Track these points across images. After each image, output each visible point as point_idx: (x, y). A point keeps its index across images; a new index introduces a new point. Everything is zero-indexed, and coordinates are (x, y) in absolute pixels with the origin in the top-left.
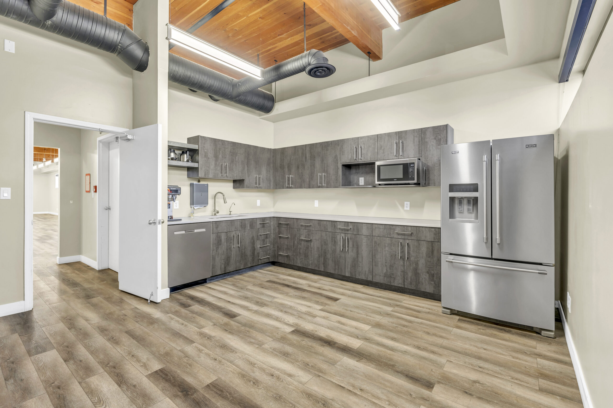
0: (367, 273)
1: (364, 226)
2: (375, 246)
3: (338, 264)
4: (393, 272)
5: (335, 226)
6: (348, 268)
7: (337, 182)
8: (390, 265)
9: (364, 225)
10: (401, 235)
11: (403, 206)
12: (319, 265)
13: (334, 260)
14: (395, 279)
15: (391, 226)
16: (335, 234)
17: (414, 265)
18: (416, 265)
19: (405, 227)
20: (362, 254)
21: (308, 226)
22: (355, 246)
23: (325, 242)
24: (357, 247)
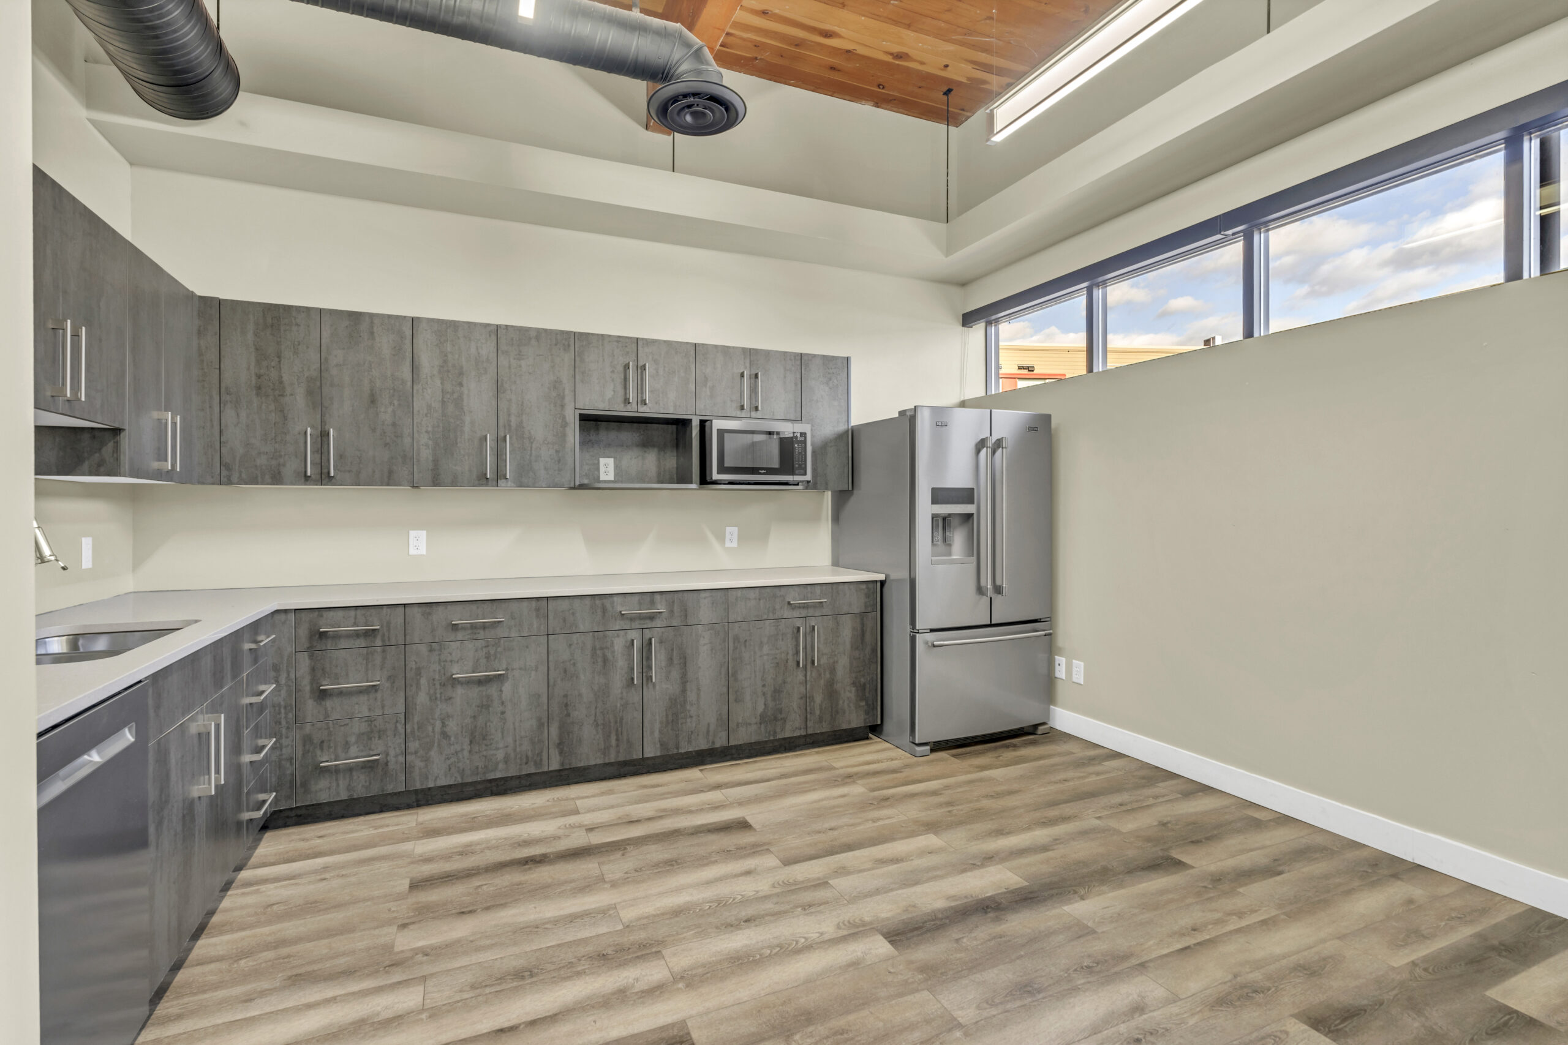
0: (712, 728)
1: (705, 598)
2: (735, 648)
3: (617, 730)
4: (781, 704)
5: (604, 610)
6: (652, 733)
7: (560, 470)
8: (773, 689)
9: (703, 595)
10: (800, 607)
11: (721, 538)
12: (540, 754)
13: (600, 722)
14: (785, 721)
15: (777, 590)
16: (605, 637)
17: (828, 675)
18: (830, 674)
19: (809, 587)
20: (697, 678)
21: (484, 626)
22: (676, 661)
23: (565, 671)
24: (681, 660)
